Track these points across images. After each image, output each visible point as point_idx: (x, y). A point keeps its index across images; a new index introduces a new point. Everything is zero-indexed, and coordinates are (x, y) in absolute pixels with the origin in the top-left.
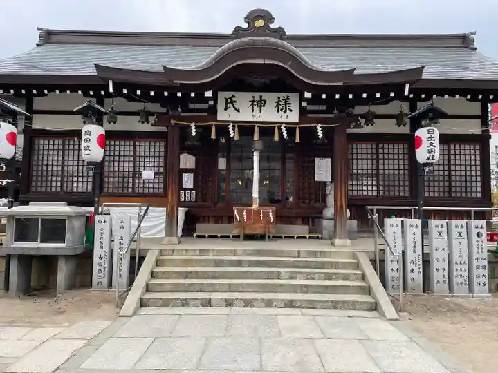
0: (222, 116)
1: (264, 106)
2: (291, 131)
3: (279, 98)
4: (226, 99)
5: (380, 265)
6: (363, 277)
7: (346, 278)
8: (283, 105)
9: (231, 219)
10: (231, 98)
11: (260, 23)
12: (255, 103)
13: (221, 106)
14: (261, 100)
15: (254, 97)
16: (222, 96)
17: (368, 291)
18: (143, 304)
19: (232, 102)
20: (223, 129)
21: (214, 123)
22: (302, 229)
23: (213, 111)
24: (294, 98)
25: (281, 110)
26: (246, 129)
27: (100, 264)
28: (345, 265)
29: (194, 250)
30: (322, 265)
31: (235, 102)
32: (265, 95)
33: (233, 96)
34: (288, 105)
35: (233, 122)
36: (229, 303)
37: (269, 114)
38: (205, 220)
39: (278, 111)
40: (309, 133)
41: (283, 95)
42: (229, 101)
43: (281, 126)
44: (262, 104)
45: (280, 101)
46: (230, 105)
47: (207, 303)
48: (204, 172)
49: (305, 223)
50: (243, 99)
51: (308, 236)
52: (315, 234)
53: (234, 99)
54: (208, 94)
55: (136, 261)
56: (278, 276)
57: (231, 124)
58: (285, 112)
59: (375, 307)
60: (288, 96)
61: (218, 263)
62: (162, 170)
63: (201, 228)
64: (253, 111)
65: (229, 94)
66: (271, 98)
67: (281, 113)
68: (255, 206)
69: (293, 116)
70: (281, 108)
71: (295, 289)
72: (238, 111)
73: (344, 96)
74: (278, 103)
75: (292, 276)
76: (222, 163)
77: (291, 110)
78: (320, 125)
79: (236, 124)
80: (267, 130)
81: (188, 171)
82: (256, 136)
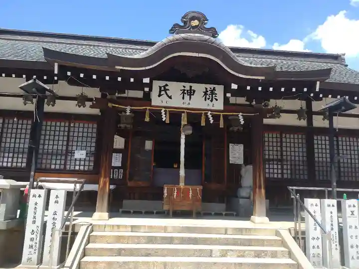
0: (156, 101)
1: (193, 95)
2: (217, 118)
3: (206, 89)
4: (160, 88)
6: (290, 254)
7: (274, 255)
8: (210, 95)
10: (164, 87)
11: (195, 23)
12: (186, 92)
13: (154, 95)
14: (191, 90)
15: (184, 87)
16: (157, 84)
17: (297, 268)
19: (165, 90)
20: (156, 113)
21: (148, 108)
23: (147, 97)
24: (220, 89)
25: (208, 99)
26: (175, 115)
27: (32, 239)
28: (270, 243)
29: (126, 226)
30: (249, 243)
31: (168, 90)
32: (195, 86)
33: (167, 85)
34: (214, 95)
35: (165, 107)
37: (198, 102)
39: (205, 100)
41: (209, 87)
42: (163, 89)
43: (207, 113)
44: (191, 93)
45: (208, 92)
46: (163, 93)
49: (221, 201)
50: (175, 88)
51: (224, 213)
52: (231, 212)
53: (167, 88)
54: (146, 80)
56: (210, 254)
57: (163, 109)
58: (212, 101)
60: (214, 88)
61: (151, 240)
62: (93, 149)
64: (183, 98)
65: (162, 83)
66: (199, 88)
67: (208, 101)
68: (182, 185)
69: (219, 105)
70: (208, 97)
72: (170, 97)
73: (265, 89)
74: (206, 93)
75: (224, 254)
76: (149, 145)
77: (217, 100)
78: (241, 114)
79: (167, 110)
80: (195, 117)
81: (118, 151)
82: (184, 121)
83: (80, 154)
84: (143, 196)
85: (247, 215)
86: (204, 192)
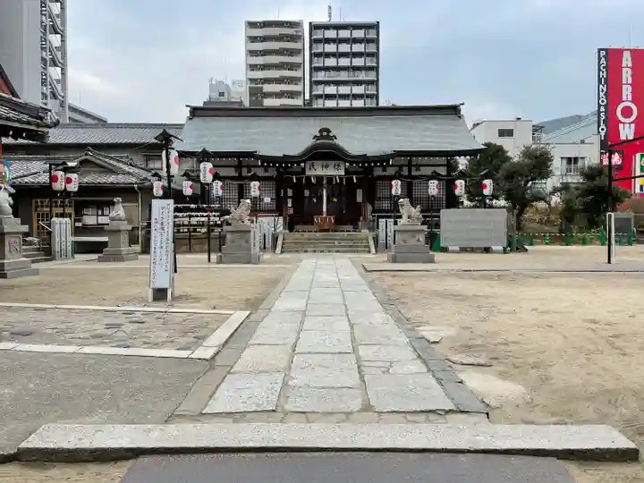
0: (308, 173)
2: (341, 179)
3: (335, 163)
4: (310, 165)
5: (376, 240)
6: (368, 242)
7: (361, 243)
8: (337, 167)
9: (312, 223)
10: (312, 164)
11: (325, 134)
12: (324, 166)
13: (307, 169)
15: (323, 163)
16: (309, 163)
17: (368, 247)
18: (282, 252)
20: (309, 178)
21: (304, 176)
22: (350, 227)
23: (304, 170)
24: (341, 163)
25: (336, 169)
26: (319, 178)
31: (314, 166)
32: (329, 162)
34: (339, 167)
35: (313, 175)
36: (314, 251)
37: (330, 172)
38: (298, 223)
40: (349, 180)
41: (337, 162)
43: (336, 177)
44: (327, 166)
46: (312, 167)
47: (306, 251)
48: (298, 199)
49: (351, 224)
50: (318, 164)
51: (351, 230)
52: (356, 228)
53: (314, 164)
54: (302, 165)
55: (275, 239)
56: (334, 243)
58: (338, 170)
59: (369, 252)
60: (339, 163)
62: (274, 197)
63: (297, 227)
64: (323, 170)
65: (311, 162)
66: (332, 163)
67: (336, 171)
68: (324, 215)
69: (342, 173)
71: (339, 246)
72: (316, 170)
74: (335, 166)
76: (307, 193)
77: (341, 169)
78: (354, 176)
79: (315, 176)
80: (330, 179)
81: (290, 197)
82: (325, 182)
83: (267, 200)
84: (305, 223)
85: (359, 230)
86: (336, 219)
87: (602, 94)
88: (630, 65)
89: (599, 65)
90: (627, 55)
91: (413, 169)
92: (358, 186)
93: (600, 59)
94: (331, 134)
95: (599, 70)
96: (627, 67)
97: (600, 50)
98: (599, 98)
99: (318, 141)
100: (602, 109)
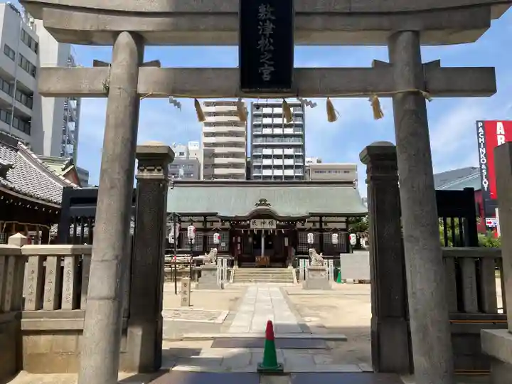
0: (252, 227)
1: (265, 224)
2: (274, 231)
4: (253, 222)
5: (298, 273)
7: (287, 276)
9: (254, 261)
11: (263, 202)
12: (262, 223)
13: (251, 223)
14: (264, 222)
15: (262, 221)
17: (293, 279)
18: (234, 282)
20: (252, 231)
21: (249, 229)
22: (280, 264)
23: (249, 225)
24: (274, 221)
26: (259, 231)
32: (265, 220)
34: (272, 223)
36: (256, 282)
37: (267, 226)
38: (244, 261)
40: (279, 232)
41: (271, 220)
43: (270, 230)
45: (270, 222)
47: (250, 282)
50: (258, 221)
53: (255, 222)
54: (248, 222)
57: (255, 230)
58: (272, 225)
59: (293, 282)
62: (228, 242)
63: (244, 264)
64: (261, 225)
65: (254, 220)
66: (267, 221)
67: (270, 226)
68: (262, 256)
69: (274, 227)
70: (270, 224)
71: (272, 278)
72: (257, 225)
78: (283, 229)
80: (266, 231)
81: (239, 243)
82: (263, 233)
83: (223, 244)
84: (249, 261)
85: (286, 267)
86: (271, 259)
87: (482, 156)
88: (503, 133)
89: (478, 134)
90: (500, 126)
91: (323, 224)
92: (285, 235)
93: (478, 129)
94: (267, 203)
95: (479, 137)
96: (501, 134)
97: (478, 122)
98: (480, 159)
99: (259, 207)
100: (484, 167)
